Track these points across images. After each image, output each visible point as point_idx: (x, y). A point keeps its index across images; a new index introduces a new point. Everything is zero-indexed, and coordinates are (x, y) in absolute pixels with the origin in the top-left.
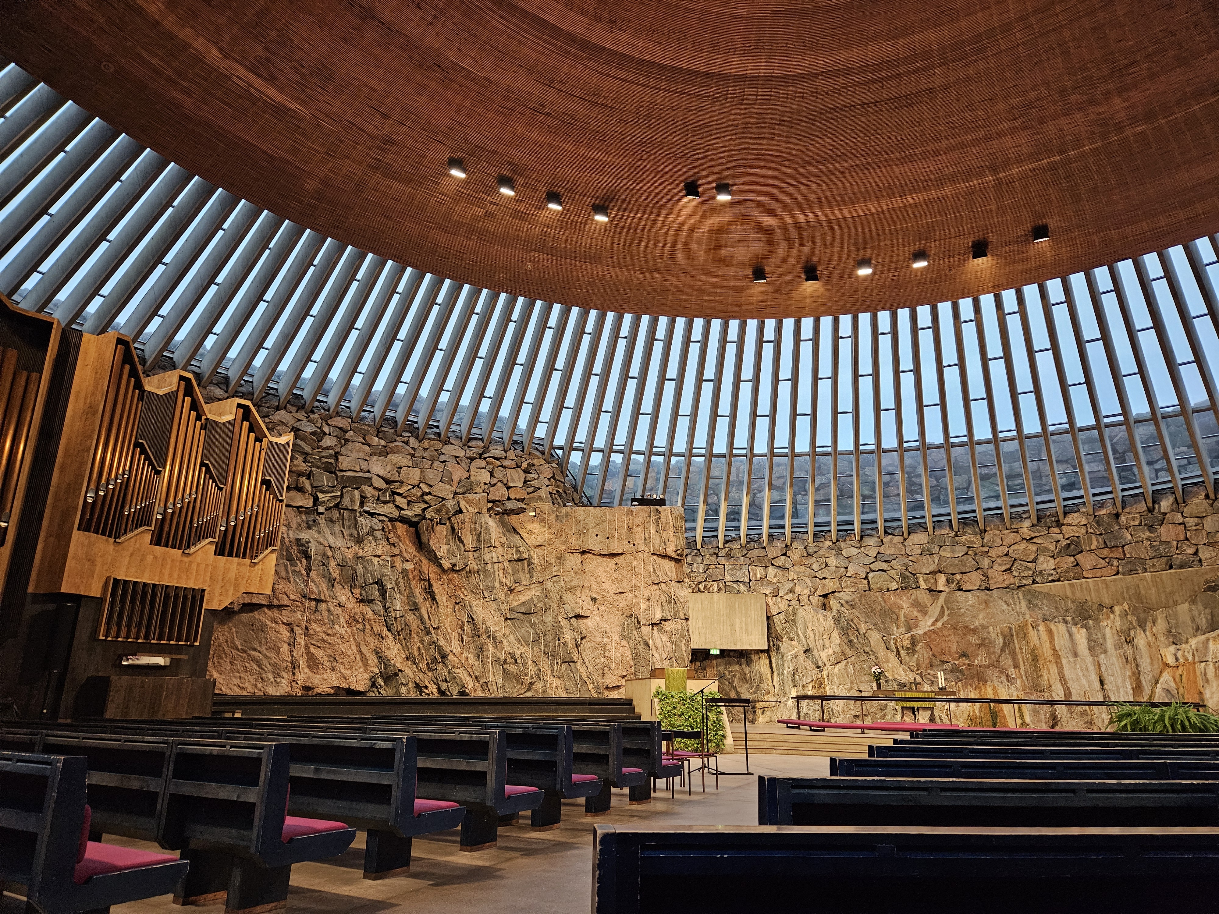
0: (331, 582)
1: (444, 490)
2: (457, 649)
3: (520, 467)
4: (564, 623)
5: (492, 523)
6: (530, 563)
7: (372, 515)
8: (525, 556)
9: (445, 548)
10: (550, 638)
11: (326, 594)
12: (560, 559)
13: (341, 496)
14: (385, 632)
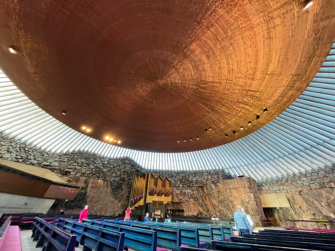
0: (189, 198)
1: (204, 181)
2: (211, 208)
3: (216, 174)
4: (229, 203)
5: (213, 185)
6: (221, 192)
7: (195, 187)
8: (219, 190)
9: (206, 190)
10: (227, 206)
11: (189, 200)
12: (226, 190)
13: (190, 185)
14: (199, 206)
